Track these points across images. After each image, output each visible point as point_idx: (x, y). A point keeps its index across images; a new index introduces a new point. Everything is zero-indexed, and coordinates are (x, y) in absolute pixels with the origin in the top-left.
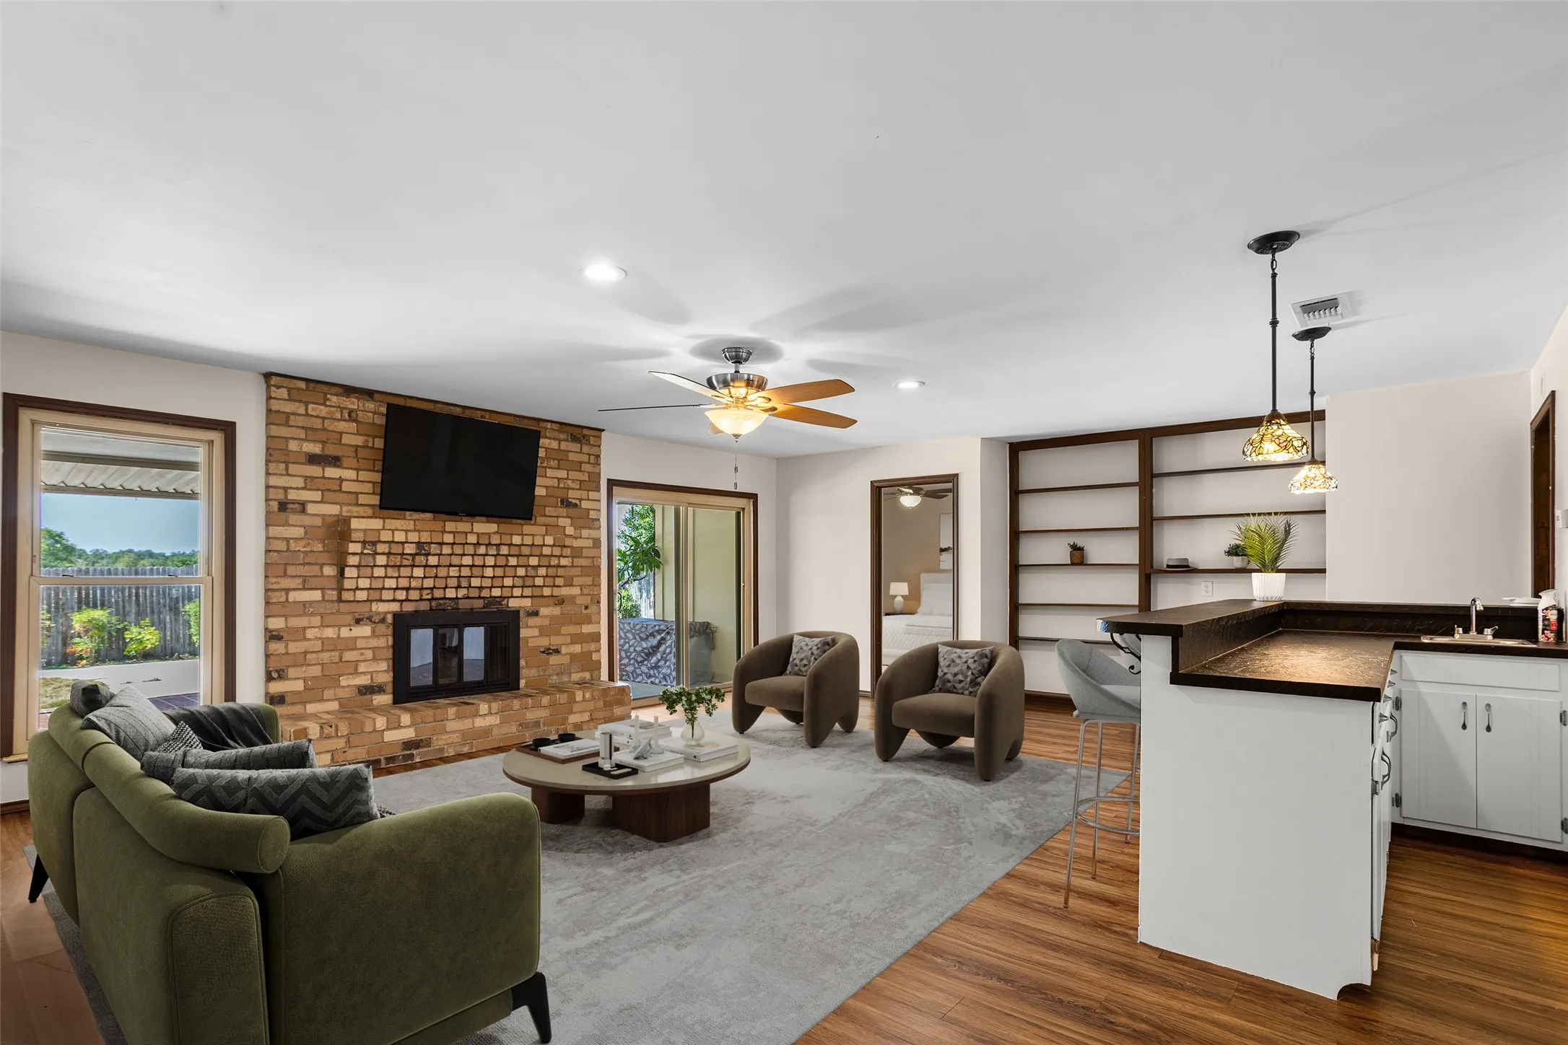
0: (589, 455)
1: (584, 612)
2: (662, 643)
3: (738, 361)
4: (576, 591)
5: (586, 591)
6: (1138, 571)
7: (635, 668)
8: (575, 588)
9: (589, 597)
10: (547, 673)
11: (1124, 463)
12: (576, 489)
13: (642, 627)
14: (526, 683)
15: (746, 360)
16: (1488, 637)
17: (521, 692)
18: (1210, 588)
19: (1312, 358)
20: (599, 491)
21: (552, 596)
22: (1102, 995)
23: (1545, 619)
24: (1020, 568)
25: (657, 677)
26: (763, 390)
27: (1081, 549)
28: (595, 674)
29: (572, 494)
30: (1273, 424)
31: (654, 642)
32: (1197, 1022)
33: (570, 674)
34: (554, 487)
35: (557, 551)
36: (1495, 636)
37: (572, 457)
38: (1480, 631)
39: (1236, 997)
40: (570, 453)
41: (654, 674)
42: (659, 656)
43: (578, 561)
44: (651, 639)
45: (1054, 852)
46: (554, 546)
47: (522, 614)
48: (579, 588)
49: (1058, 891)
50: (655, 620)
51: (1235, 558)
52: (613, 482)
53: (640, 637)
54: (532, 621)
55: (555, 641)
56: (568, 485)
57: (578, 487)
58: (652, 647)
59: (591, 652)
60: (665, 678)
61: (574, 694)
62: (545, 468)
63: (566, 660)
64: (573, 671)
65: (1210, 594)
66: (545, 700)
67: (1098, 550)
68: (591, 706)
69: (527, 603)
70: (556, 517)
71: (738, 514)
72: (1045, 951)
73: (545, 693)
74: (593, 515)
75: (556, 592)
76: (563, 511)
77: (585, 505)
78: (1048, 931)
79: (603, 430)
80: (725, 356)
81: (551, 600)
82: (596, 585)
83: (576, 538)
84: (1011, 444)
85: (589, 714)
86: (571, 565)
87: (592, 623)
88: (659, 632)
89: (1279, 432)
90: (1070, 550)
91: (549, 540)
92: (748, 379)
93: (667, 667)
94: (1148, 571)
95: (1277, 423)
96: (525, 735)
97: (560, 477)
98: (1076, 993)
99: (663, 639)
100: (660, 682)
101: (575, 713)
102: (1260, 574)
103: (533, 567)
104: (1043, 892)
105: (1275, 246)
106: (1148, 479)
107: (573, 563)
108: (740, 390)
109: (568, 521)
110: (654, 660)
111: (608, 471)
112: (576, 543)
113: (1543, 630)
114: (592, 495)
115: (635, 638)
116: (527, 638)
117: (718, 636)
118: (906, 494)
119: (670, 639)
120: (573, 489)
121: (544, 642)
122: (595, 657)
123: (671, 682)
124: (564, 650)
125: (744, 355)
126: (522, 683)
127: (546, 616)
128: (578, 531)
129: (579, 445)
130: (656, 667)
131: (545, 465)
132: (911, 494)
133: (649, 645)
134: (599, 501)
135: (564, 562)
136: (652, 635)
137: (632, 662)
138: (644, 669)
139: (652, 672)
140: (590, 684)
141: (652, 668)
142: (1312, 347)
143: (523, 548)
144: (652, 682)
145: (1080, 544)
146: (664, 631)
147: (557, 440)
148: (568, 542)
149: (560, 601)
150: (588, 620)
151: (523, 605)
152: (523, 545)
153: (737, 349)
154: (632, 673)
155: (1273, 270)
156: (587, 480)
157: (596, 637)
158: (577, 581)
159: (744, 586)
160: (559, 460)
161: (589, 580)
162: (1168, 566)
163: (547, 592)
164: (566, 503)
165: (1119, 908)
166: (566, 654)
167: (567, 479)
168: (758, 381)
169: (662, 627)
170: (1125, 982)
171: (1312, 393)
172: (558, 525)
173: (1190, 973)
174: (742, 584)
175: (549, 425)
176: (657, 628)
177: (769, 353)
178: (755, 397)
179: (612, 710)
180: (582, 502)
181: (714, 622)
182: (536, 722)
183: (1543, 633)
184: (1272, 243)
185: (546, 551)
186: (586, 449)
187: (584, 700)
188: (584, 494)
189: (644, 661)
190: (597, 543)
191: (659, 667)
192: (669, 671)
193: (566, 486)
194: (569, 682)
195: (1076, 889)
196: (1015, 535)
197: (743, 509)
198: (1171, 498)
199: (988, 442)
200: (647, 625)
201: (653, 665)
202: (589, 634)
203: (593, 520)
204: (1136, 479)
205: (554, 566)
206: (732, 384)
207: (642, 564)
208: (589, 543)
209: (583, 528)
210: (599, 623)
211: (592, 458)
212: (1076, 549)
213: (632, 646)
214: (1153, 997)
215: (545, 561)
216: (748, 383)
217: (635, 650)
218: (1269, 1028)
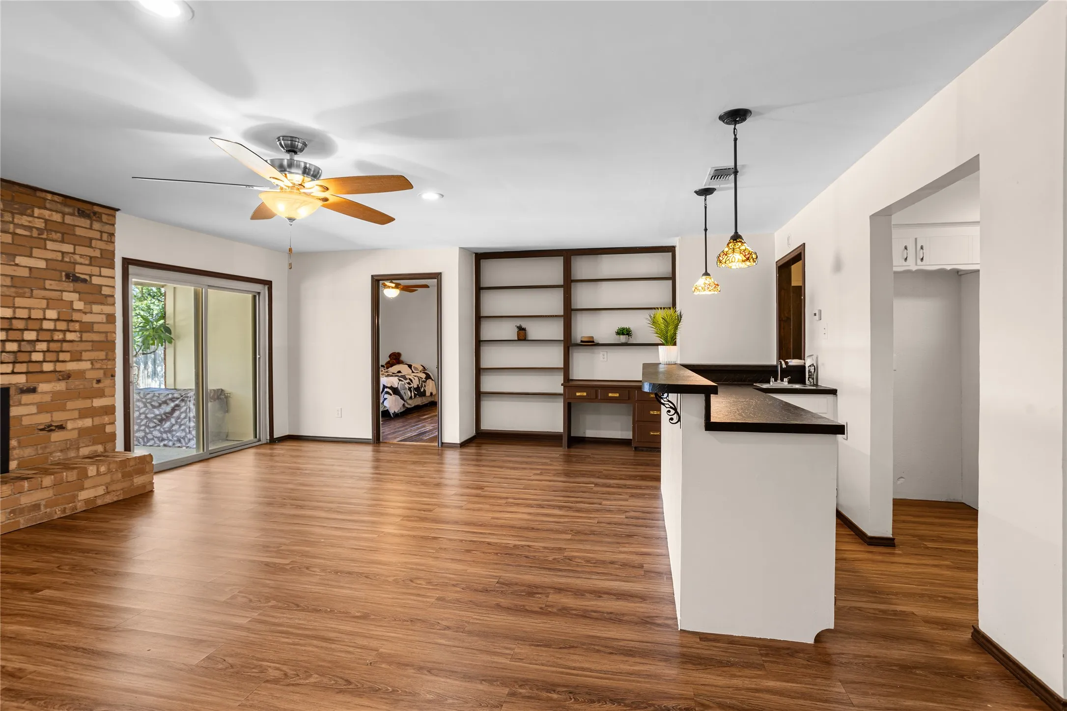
0: (101, 232)
1: (95, 386)
2: (176, 410)
3: (292, 150)
4: (86, 365)
5: (97, 365)
6: (563, 345)
7: (146, 433)
8: (84, 362)
9: (102, 371)
10: (48, 450)
11: (553, 271)
12: (85, 264)
13: (154, 396)
14: (18, 464)
15: (301, 150)
16: (785, 384)
17: (11, 475)
18: (605, 356)
19: (706, 208)
20: (113, 268)
21: (55, 371)
22: (689, 691)
23: (809, 372)
24: (481, 343)
25: (170, 440)
26: (318, 179)
27: (524, 329)
28: (109, 446)
29: (78, 269)
30: (738, 242)
31: (168, 409)
32: (761, 695)
33: (78, 449)
34: (57, 260)
35: (62, 326)
36: (789, 382)
37: (79, 231)
38: (782, 380)
39: (766, 661)
40: (77, 228)
41: (168, 437)
42: (173, 421)
43: (86, 336)
44: (164, 406)
45: (576, 560)
46: (58, 320)
47: (12, 392)
48: (89, 363)
49: (600, 597)
50: (166, 389)
51: (622, 337)
52: (130, 261)
53: (152, 405)
54: (26, 398)
55: (58, 417)
56: (75, 260)
57: (87, 262)
58: (165, 414)
59: (104, 425)
60: (179, 441)
61: (86, 470)
62: (45, 240)
63: (75, 434)
64: (81, 445)
65: (606, 360)
66: (48, 481)
67: (535, 331)
68: (107, 479)
69: (21, 379)
70: (60, 291)
71: (254, 297)
72: (626, 658)
73: (46, 472)
74: (106, 291)
75: (60, 367)
76: (71, 286)
77: (96, 280)
78: (616, 637)
79: (118, 210)
80: (281, 144)
81: (53, 375)
82: (109, 360)
83: (85, 313)
84: (476, 254)
85: (104, 487)
86: (79, 339)
87: (106, 397)
88: (172, 400)
89: (743, 248)
90: (517, 330)
91: (52, 314)
92: (305, 168)
93: (183, 430)
94: (569, 344)
95: (740, 241)
96: (19, 521)
97: (64, 250)
98: (672, 696)
99: (177, 406)
100: (174, 444)
101: (87, 489)
102: (664, 346)
103: (29, 342)
104: (590, 600)
105: (738, 119)
106: (568, 284)
107: (81, 337)
108: (296, 177)
109: (76, 296)
110: (167, 425)
111: (123, 249)
112: (87, 318)
113: (809, 378)
114: (105, 271)
115: (145, 406)
116: (19, 418)
117: (232, 402)
118: (389, 287)
119: (184, 406)
120: (81, 264)
121: (44, 419)
122: (108, 429)
123: (187, 444)
124: (70, 425)
125: (300, 145)
126: (13, 465)
127: (46, 393)
128: (88, 306)
129: (88, 222)
130: (170, 431)
131: (44, 236)
132: (392, 288)
133: (162, 411)
134: (114, 278)
135: (70, 336)
136: (165, 402)
137: (143, 428)
138: (156, 433)
139: (165, 436)
140: (104, 456)
141: (166, 432)
142: (705, 200)
143: (14, 321)
144: (165, 445)
145: (523, 326)
146: (178, 398)
147: (59, 212)
148: (76, 316)
149: (67, 376)
150: (101, 394)
151: (14, 382)
152: (15, 318)
153: (292, 139)
154: (143, 438)
155: (735, 135)
156: (99, 256)
157: (110, 410)
158: (85, 355)
159: (259, 358)
160: (63, 234)
161: (102, 355)
162: (582, 341)
163: (48, 367)
164: (72, 277)
165: (648, 601)
166: (73, 429)
167: (74, 253)
168: (314, 171)
169: (176, 395)
170: (694, 672)
171: (706, 230)
172: (62, 300)
173: (728, 649)
174: (258, 356)
175: (49, 196)
176: (170, 396)
177: (324, 146)
178: (312, 186)
179: (132, 480)
180: (93, 278)
181: (227, 389)
182: (35, 505)
183: (809, 380)
184: (736, 116)
185: (47, 325)
186: (96, 226)
187: (98, 474)
188: (95, 270)
189: (155, 427)
190: (111, 318)
191: (173, 431)
192: (184, 434)
193: (72, 261)
194: (77, 457)
195: (611, 592)
196: (479, 319)
197: (259, 293)
198: (583, 297)
199: (463, 250)
200: (159, 394)
201: (167, 429)
202: (101, 407)
203: (107, 296)
204: (562, 283)
205: (58, 341)
206: (288, 170)
207: (152, 339)
208: (103, 318)
209: (94, 303)
210: (114, 396)
211: (105, 237)
212: (521, 329)
213: (144, 413)
214: (721, 681)
215: (45, 336)
216: (306, 171)
217: (146, 417)
218: (800, 683)
